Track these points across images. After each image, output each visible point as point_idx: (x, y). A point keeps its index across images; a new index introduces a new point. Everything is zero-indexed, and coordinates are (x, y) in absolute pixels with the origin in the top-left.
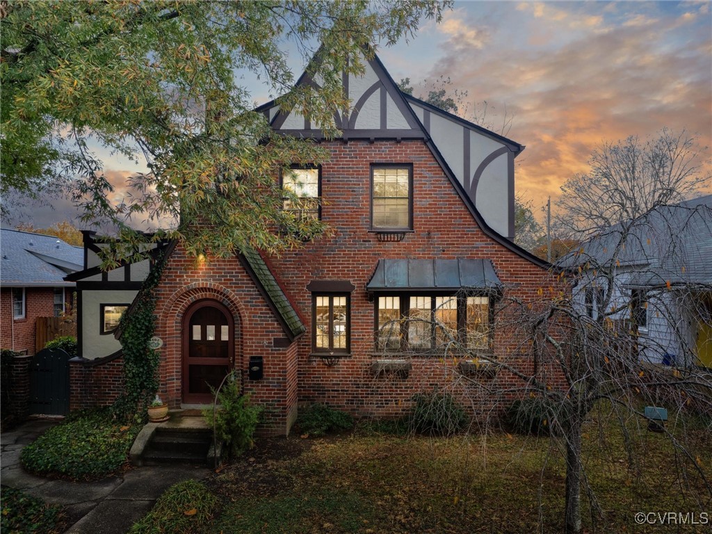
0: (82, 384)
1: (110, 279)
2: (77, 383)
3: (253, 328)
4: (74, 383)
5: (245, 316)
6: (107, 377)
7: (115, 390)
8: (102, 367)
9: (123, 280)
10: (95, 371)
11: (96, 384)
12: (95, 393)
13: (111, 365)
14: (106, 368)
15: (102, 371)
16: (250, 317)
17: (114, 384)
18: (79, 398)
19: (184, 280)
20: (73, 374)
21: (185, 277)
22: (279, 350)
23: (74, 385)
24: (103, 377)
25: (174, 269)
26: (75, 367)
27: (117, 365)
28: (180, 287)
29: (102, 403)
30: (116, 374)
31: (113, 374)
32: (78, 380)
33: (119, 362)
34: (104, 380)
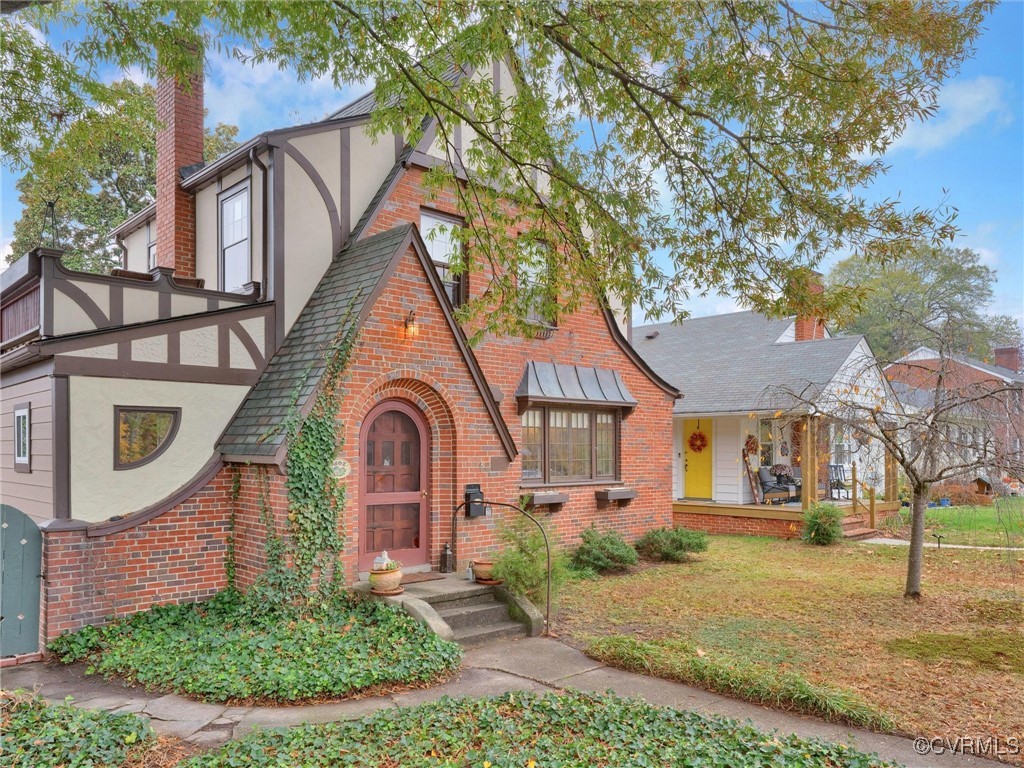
0: (79, 575)
1: (135, 357)
2: (67, 576)
3: (468, 443)
4: (58, 577)
5: (459, 425)
6: (138, 555)
7: (155, 579)
8: (126, 534)
9: (165, 361)
10: (111, 544)
11: (113, 571)
12: (110, 591)
13: (149, 529)
14: (137, 536)
15: (126, 543)
16: (465, 426)
17: (152, 567)
18: (71, 606)
19: (383, 364)
20: (55, 556)
21: (384, 360)
22: (497, 474)
23: (59, 581)
24: (128, 556)
25: (368, 345)
26: (63, 541)
27: (161, 528)
28: (377, 375)
29: (127, 609)
30: (157, 547)
31: (151, 548)
32: (67, 569)
33: (166, 521)
34: (130, 562)
